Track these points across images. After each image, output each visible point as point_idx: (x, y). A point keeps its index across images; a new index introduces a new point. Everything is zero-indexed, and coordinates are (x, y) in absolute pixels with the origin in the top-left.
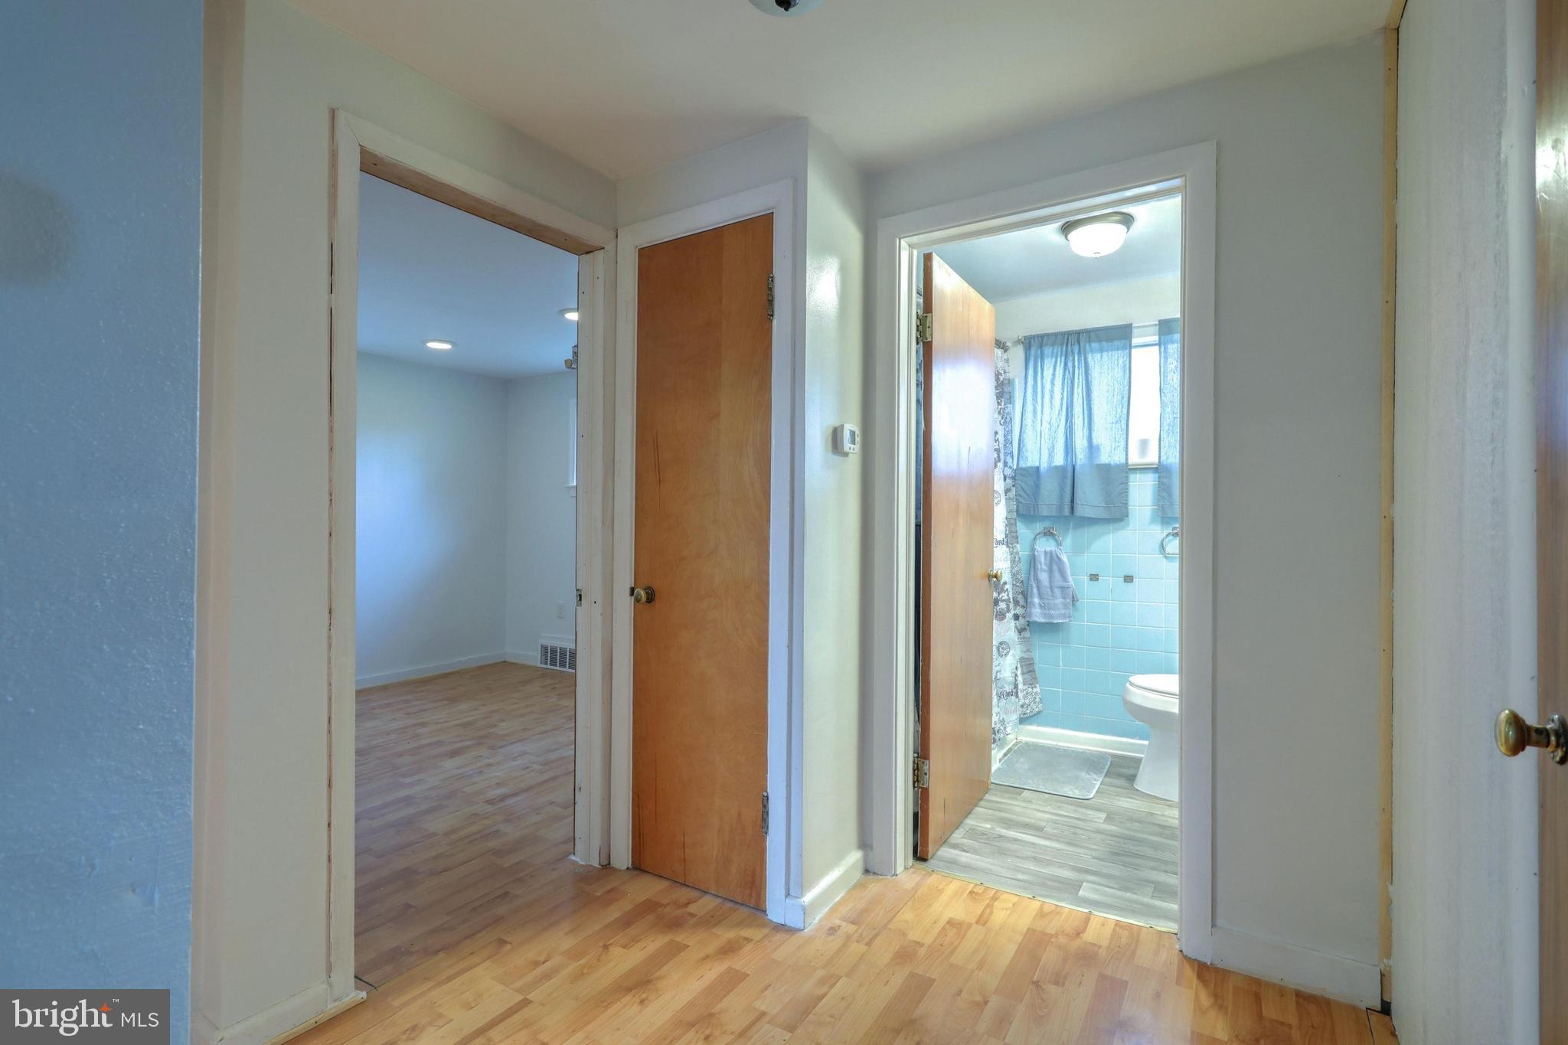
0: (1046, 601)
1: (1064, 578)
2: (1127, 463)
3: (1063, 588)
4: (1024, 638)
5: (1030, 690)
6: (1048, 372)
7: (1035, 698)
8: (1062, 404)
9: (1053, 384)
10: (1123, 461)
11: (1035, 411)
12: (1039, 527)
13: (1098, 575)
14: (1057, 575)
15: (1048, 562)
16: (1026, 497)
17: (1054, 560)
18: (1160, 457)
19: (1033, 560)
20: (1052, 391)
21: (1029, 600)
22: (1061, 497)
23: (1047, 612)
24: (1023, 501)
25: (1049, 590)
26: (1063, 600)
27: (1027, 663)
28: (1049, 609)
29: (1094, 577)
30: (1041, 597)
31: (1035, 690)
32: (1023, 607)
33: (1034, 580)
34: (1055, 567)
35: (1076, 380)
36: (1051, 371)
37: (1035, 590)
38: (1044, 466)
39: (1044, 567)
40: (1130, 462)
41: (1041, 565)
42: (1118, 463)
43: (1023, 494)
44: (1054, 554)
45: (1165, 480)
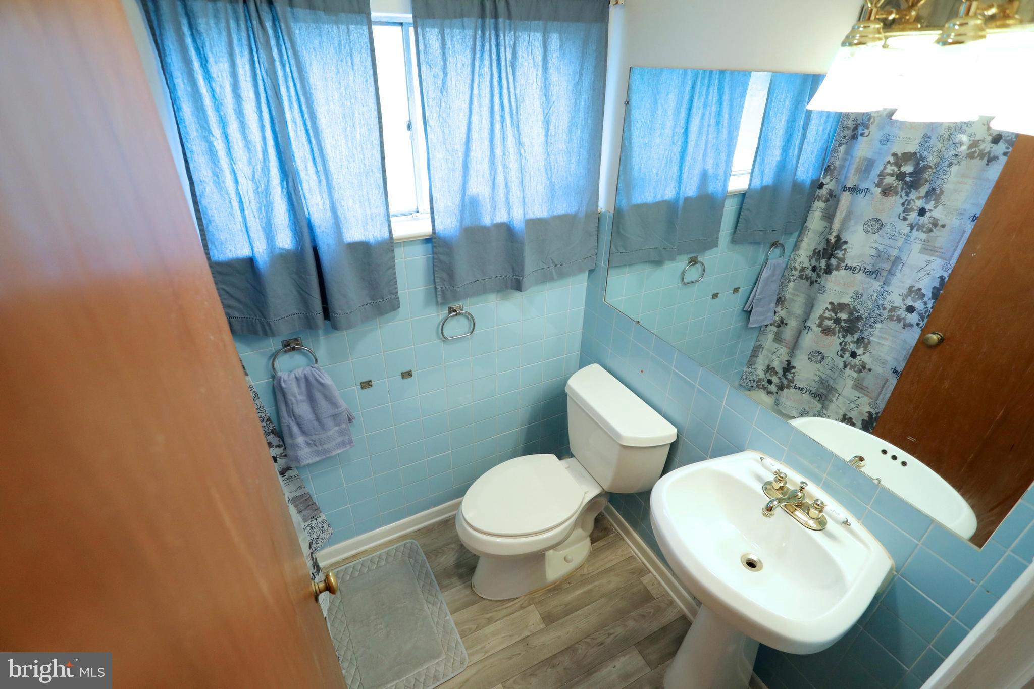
0: (314, 437)
1: (333, 403)
2: (391, 237)
3: (335, 416)
4: (290, 478)
5: (314, 522)
6: (220, 68)
7: (323, 527)
8: (264, 138)
9: (237, 96)
10: (386, 235)
11: (212, 152)
12: (274, 344)
13: (370, 381)
14: (323, 403)
15: (304, 389)
16: (241, 307)
17: (311, 386)
18: (434, 226)
19: (278, 391)
20: (240, 113)
21: (288, 440)
22: (304, 300)
23: (320, 448)
24: (237, 314)
25: (316, 423)
26: (337, 428)
27: (302, 500)
28: (321, 444)
29: (366, 384)
30: (304, 432)
31: (320, 520)
32: (278, 446)
33: (289, 416)
34: (318, 395)
35: (283, 90)
36: (225, 66)
37: (295, 429)
38: (261, 252)
39: (300, 398)
40: (396, 234)
41: (295, 397)
42: (379, 239)
43: (233, 303)
44: (311, 379)
45: (443, 258)
